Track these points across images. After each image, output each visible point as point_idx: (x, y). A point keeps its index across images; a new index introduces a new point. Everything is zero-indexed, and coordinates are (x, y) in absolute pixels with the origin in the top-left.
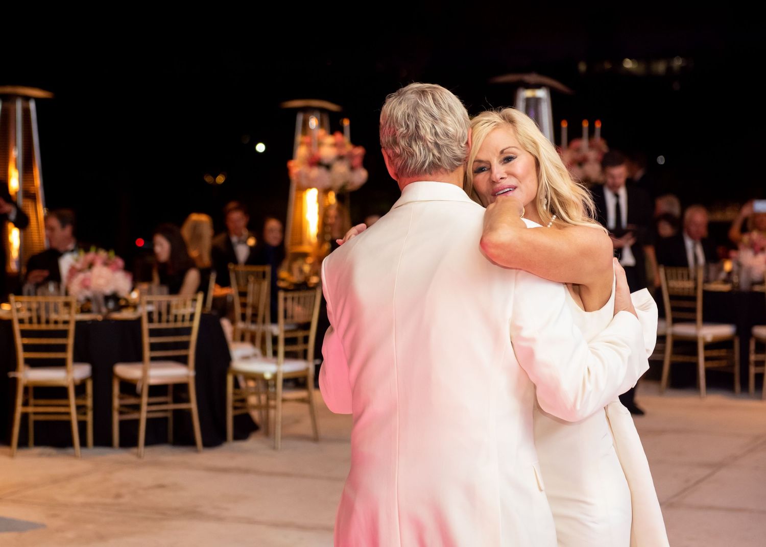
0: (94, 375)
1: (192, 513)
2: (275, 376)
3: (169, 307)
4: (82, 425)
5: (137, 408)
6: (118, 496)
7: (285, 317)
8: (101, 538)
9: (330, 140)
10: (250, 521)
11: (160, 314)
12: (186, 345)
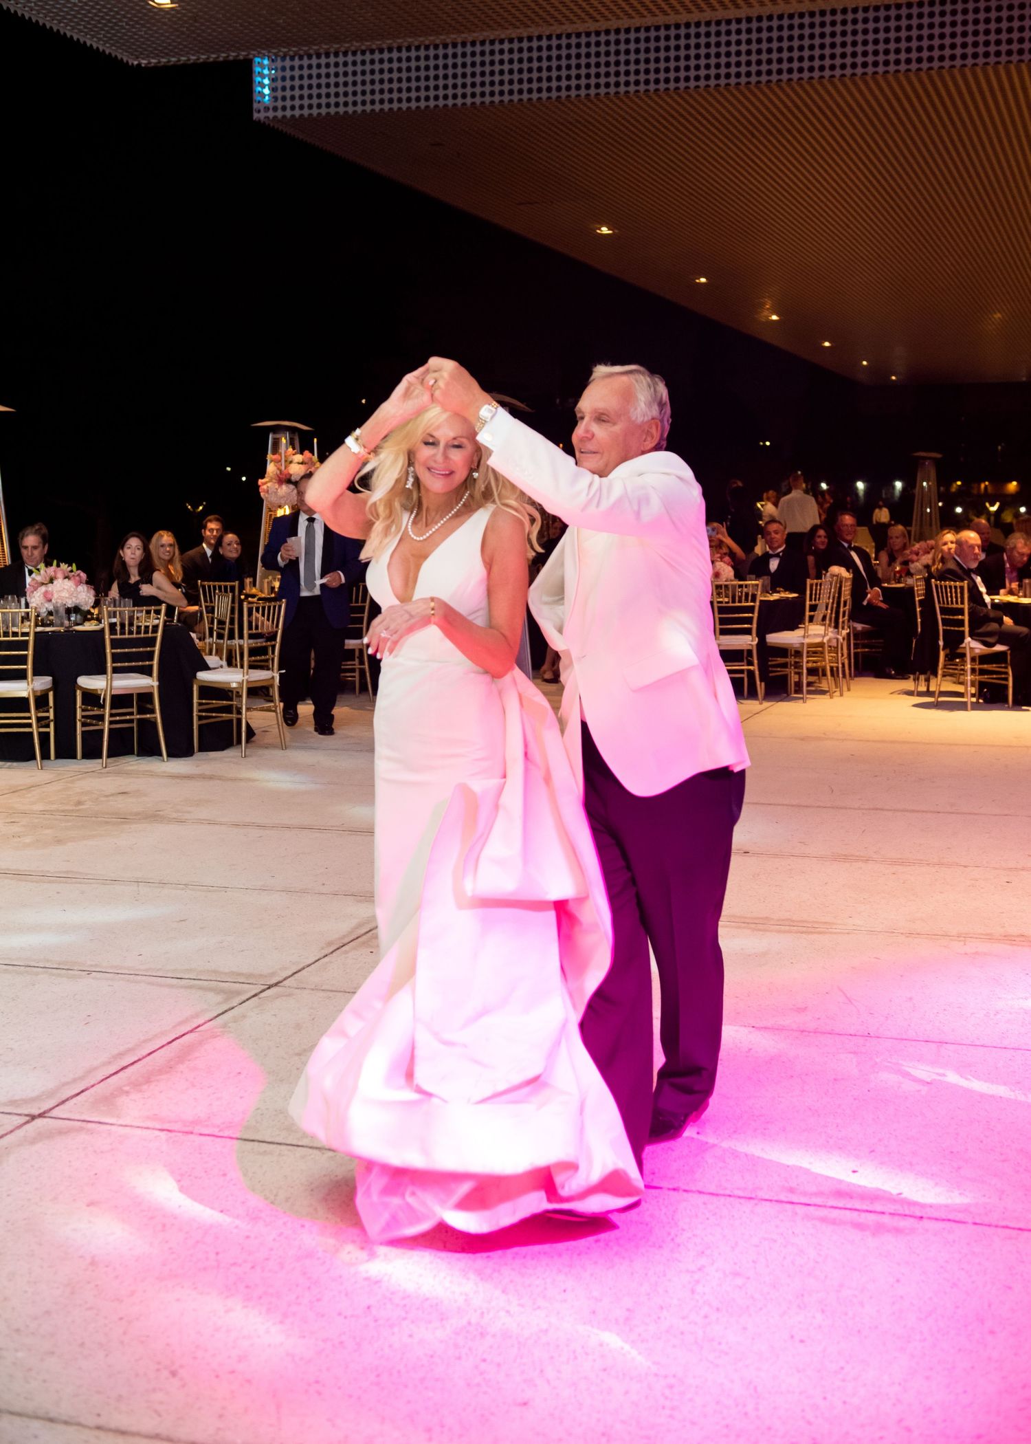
0: (55, 686)
1: (154, 817)
2: (241, 684)
3: (131, 619)
4: (44, 738)
5: (101, 718)
6: (79, 803)
7: (250, 628)
8: (59, 842)
9: (299, 458)
10: (211, 823)
11: (123, 625)
12: (150, 656)
